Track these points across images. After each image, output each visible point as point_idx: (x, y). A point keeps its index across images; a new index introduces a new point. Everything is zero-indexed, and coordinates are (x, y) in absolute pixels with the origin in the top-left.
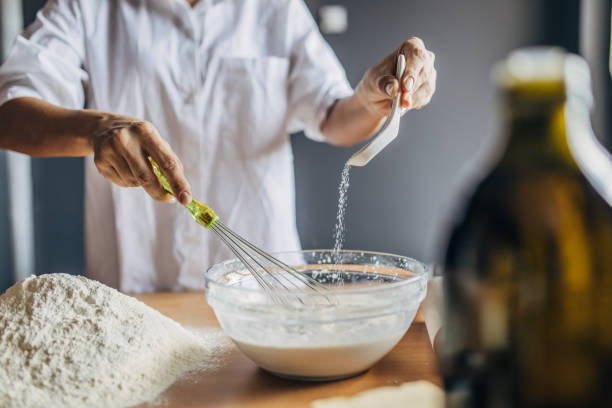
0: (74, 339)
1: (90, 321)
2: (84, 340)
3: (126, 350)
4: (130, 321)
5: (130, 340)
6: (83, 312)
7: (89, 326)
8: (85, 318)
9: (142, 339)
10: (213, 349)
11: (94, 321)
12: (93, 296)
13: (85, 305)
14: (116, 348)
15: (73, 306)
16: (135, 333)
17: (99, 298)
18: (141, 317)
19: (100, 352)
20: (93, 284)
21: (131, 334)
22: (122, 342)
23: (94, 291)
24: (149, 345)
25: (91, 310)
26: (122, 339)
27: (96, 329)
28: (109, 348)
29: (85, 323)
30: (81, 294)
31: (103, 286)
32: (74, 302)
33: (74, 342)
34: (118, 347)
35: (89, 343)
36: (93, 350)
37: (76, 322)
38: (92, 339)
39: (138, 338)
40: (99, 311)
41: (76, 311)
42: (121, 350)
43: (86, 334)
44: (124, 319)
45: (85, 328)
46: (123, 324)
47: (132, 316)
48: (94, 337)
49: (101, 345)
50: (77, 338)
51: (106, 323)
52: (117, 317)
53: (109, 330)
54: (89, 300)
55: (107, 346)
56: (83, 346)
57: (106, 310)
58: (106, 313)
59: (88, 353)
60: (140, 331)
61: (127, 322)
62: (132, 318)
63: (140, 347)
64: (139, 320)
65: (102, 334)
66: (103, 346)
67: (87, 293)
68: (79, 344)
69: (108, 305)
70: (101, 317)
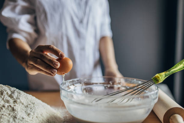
0: (3, 114)
1: (10, 106)
2: (7, 115)
3: (27, 120)
4: (29, 106)
5: (29, 115)
6: (8, 102)
7: (10, 108)
8: (8, 104)
9: (34, 114)
10: (64, 117)
11: (12, 106)
12: (12, 95)
13: (9, 98)
14: (22, 119)
15: (3, 99)
16: (31, 111)
17: (15, 95)
18: (34, 104)
19: (15, 121)
20: (13, 89)
21: (29, 112)
22: (25, 116)
23: (13, 92)
24: (37, 117)
25: (11, 101)
26: (25, 114)
27: (13, 110)
28: (19, 119)
29: (8, 107)
30: (7, 93)
31: (17, 90)
32: (4, 97)
33: (3, 116)
34: (23, 118)
35: (9, 116)
36: (11, 120)
37: (4, 106)
38: (11, 115)
39: (32, 114)
40: (15, 102)
41: (4, 101)
42: (24, 120)
43: (8, 112)
44: (26, 105)
45: (8, 109)
46: (26, 107)
47: (30, 103)
48: (12, 114)
49: (15, 117)
50: (4, 114)
51: (18, 107)
52: (23, 104)
53: (19, 110)
54: (11, 96)
55: (18, 118)
56: (7, 118)
57: (18, 101)
58: (18, 102)
59: (9, 121)
60: (33, 111)
61: (27, 106)
62: (29, 104)
63: (33, 118)
64: (33, 105)
65: (16, 112)
66: (16, 118)
67: (10, 93)
68: (5, 117)
69: (19, 99)
70: (16, 104)
